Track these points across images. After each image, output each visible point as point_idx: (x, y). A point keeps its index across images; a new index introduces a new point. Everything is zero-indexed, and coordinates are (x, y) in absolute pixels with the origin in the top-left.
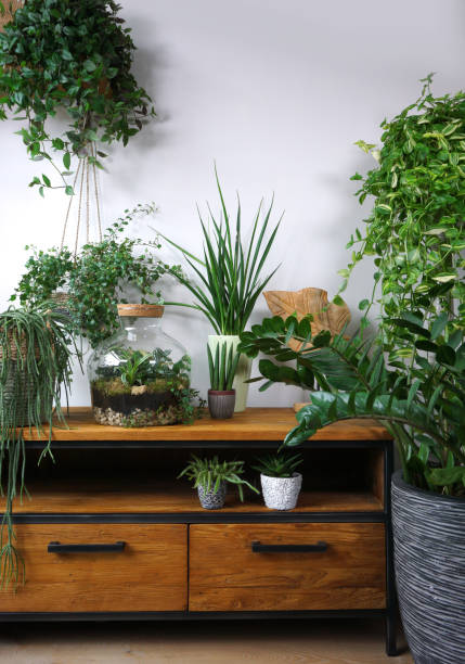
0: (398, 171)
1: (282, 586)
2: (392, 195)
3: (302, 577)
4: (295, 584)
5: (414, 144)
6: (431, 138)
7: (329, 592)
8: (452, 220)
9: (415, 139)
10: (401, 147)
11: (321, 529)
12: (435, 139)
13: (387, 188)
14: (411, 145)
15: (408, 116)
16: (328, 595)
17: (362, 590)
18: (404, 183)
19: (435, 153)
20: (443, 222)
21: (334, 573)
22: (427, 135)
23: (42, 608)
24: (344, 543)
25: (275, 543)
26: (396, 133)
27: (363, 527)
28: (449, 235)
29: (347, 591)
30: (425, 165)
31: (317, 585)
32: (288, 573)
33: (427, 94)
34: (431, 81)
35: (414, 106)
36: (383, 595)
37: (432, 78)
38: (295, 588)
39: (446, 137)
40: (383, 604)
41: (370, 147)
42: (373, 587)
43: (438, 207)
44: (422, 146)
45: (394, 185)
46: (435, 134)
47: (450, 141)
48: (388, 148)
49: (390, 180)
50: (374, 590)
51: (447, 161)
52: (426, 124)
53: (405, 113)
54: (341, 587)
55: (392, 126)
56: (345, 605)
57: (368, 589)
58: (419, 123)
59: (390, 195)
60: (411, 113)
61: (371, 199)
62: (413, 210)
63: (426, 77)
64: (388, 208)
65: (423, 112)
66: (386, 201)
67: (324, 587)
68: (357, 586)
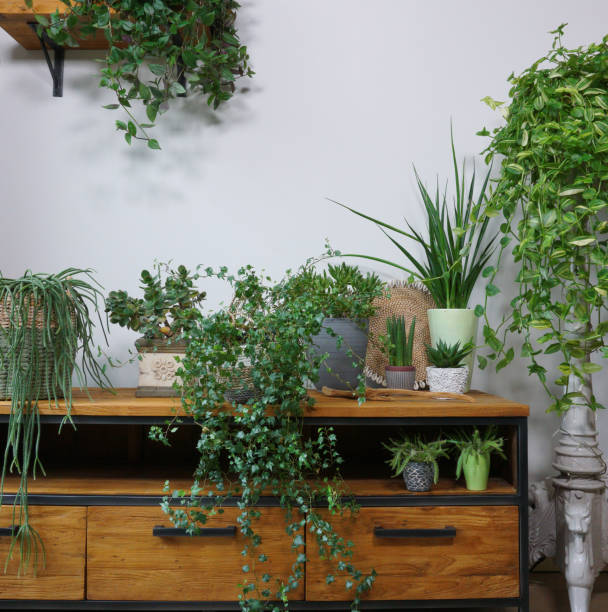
0: (528, 128)
1: (408, 575)
2: (522, 154)
3: (428, 564)
4: (420, 571)
5: (546, 99)
6: (564, 93)
7: (458, 580)
8: (589, 180)
9: (546, 94)
10: (531, 102)
11: (449, 513)
12: (569, 94)
13: (517, 146)
14: (541, 101)
15: (538, 69)
16: (457, 584)
17: (492, 578)
18: (535, 141)
19: (569, 108)
20: (579, 182)
21: (463, 560)
22: (560, 90)
23: (146, 596)
24: (475, 528)
25: (401, 527)
26: (526, 88)
27: (494, 510)
28: (585, 196)
29: (478, 579)
30: (557, 121)
31: (444, 573)
32: (412, 560)
33: (557, 47)
34: (562, 33)
35: (545, 58)
36: (515, 582)
37: (563, 30)
38: (421, 575)
39: (581, 92)
40: (515, 593)
41: (497, 104)
42: (505, 574)
43: (572, 166)
44: (555, 101)
45: (525, 143)
46: (568, 89)
47: (585, 96)
48: (516, 105)
49: (521, 137)
50: (506, 578)
51: (582, 118)
52: (559, 78)
53: (535, 66)
54: (471, 575)
55: (521, 81)
56: (474, 594)
57: (500, 577)
58: (551, 77)
59: (520, 154)
60: (541, 67)
61: (499, 158)
62: (545, 171)
63: (556, 28)
64: (520, 168)
65: (554, 66)
66: (516, 161)
67: (453, 574)
68: (487, 574)
